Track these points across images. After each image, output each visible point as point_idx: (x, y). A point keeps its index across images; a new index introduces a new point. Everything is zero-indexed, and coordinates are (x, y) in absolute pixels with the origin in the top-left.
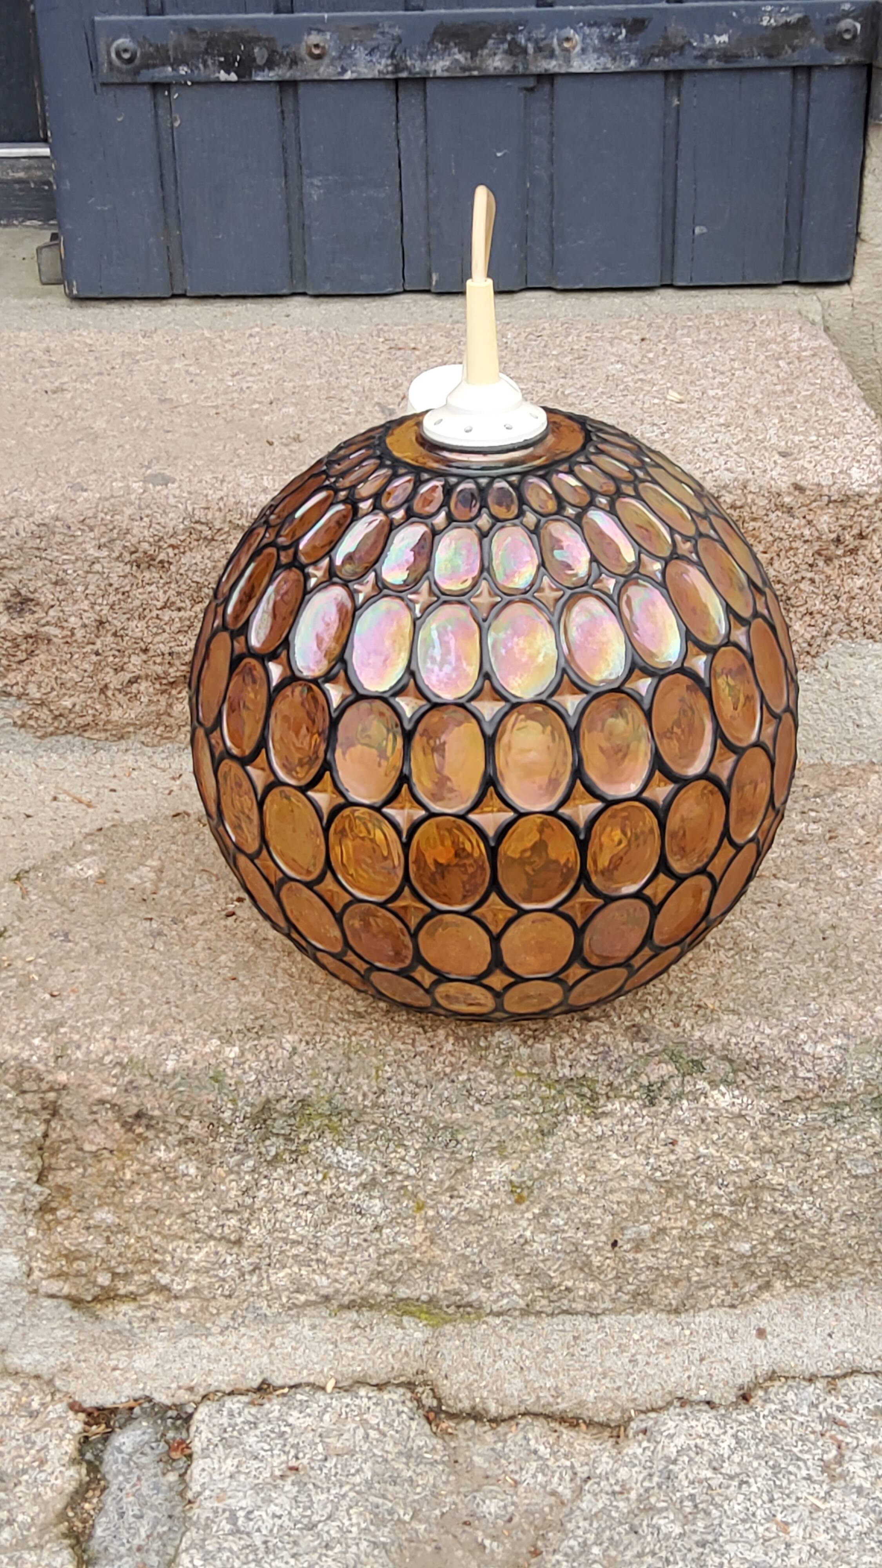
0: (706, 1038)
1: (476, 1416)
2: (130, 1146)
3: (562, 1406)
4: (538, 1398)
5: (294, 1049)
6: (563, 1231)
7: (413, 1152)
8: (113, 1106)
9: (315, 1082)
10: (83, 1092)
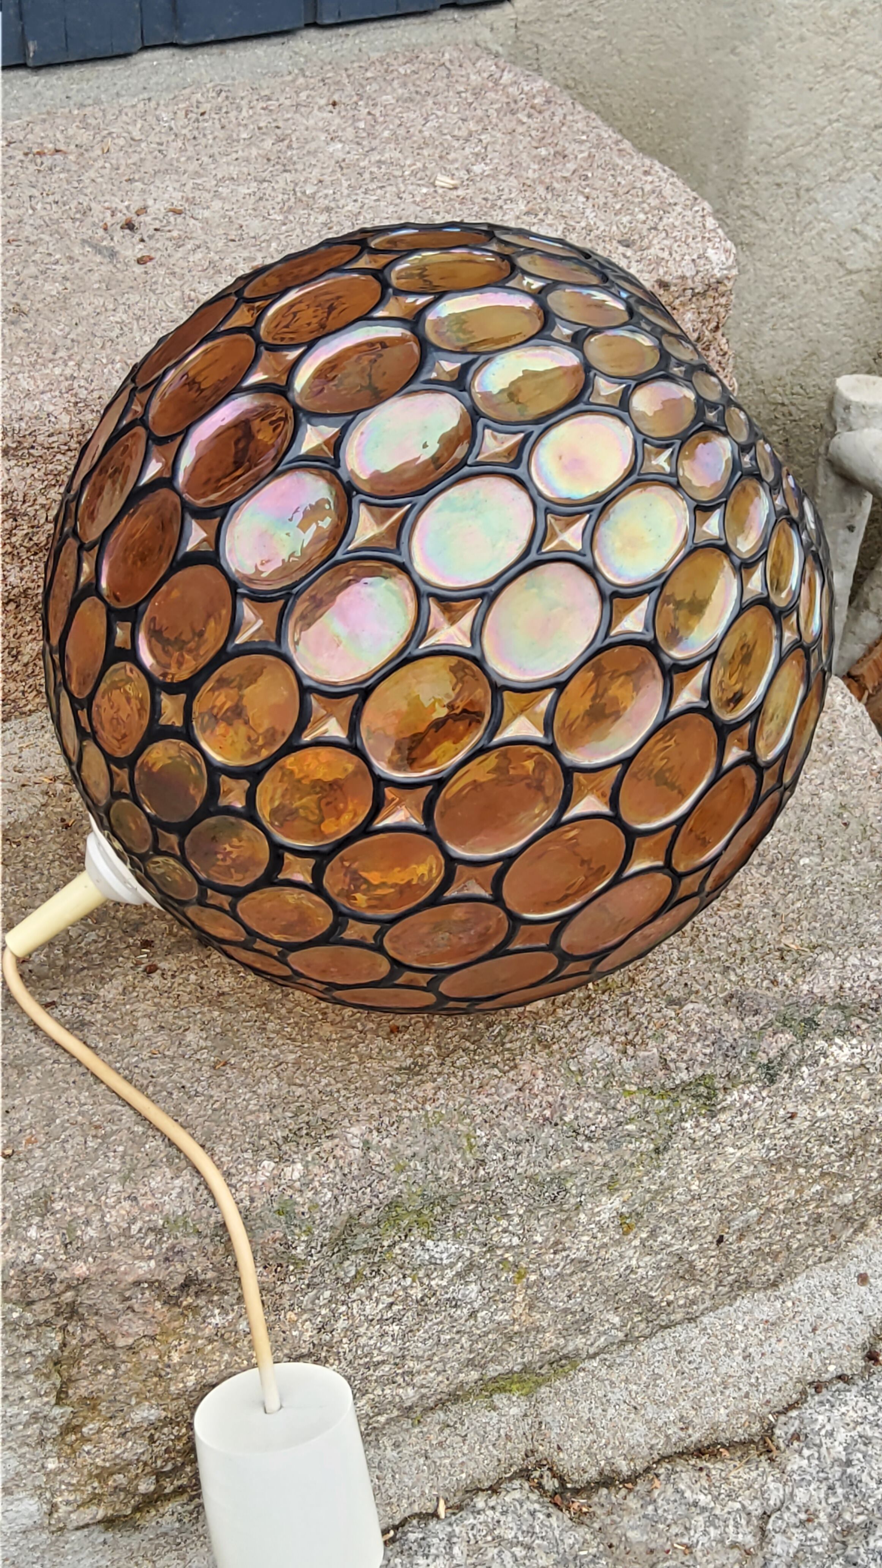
0: (815, 990)
1: (607, 1481)
2: (176, 1324)
3: (696, 1437)
4: (667, 1436)
5: (366, 1142)
6: (670, 1245)
7: (516, 1220)
8: (151, 1284)
9: (402, 1177)
10: (111, 1278)
